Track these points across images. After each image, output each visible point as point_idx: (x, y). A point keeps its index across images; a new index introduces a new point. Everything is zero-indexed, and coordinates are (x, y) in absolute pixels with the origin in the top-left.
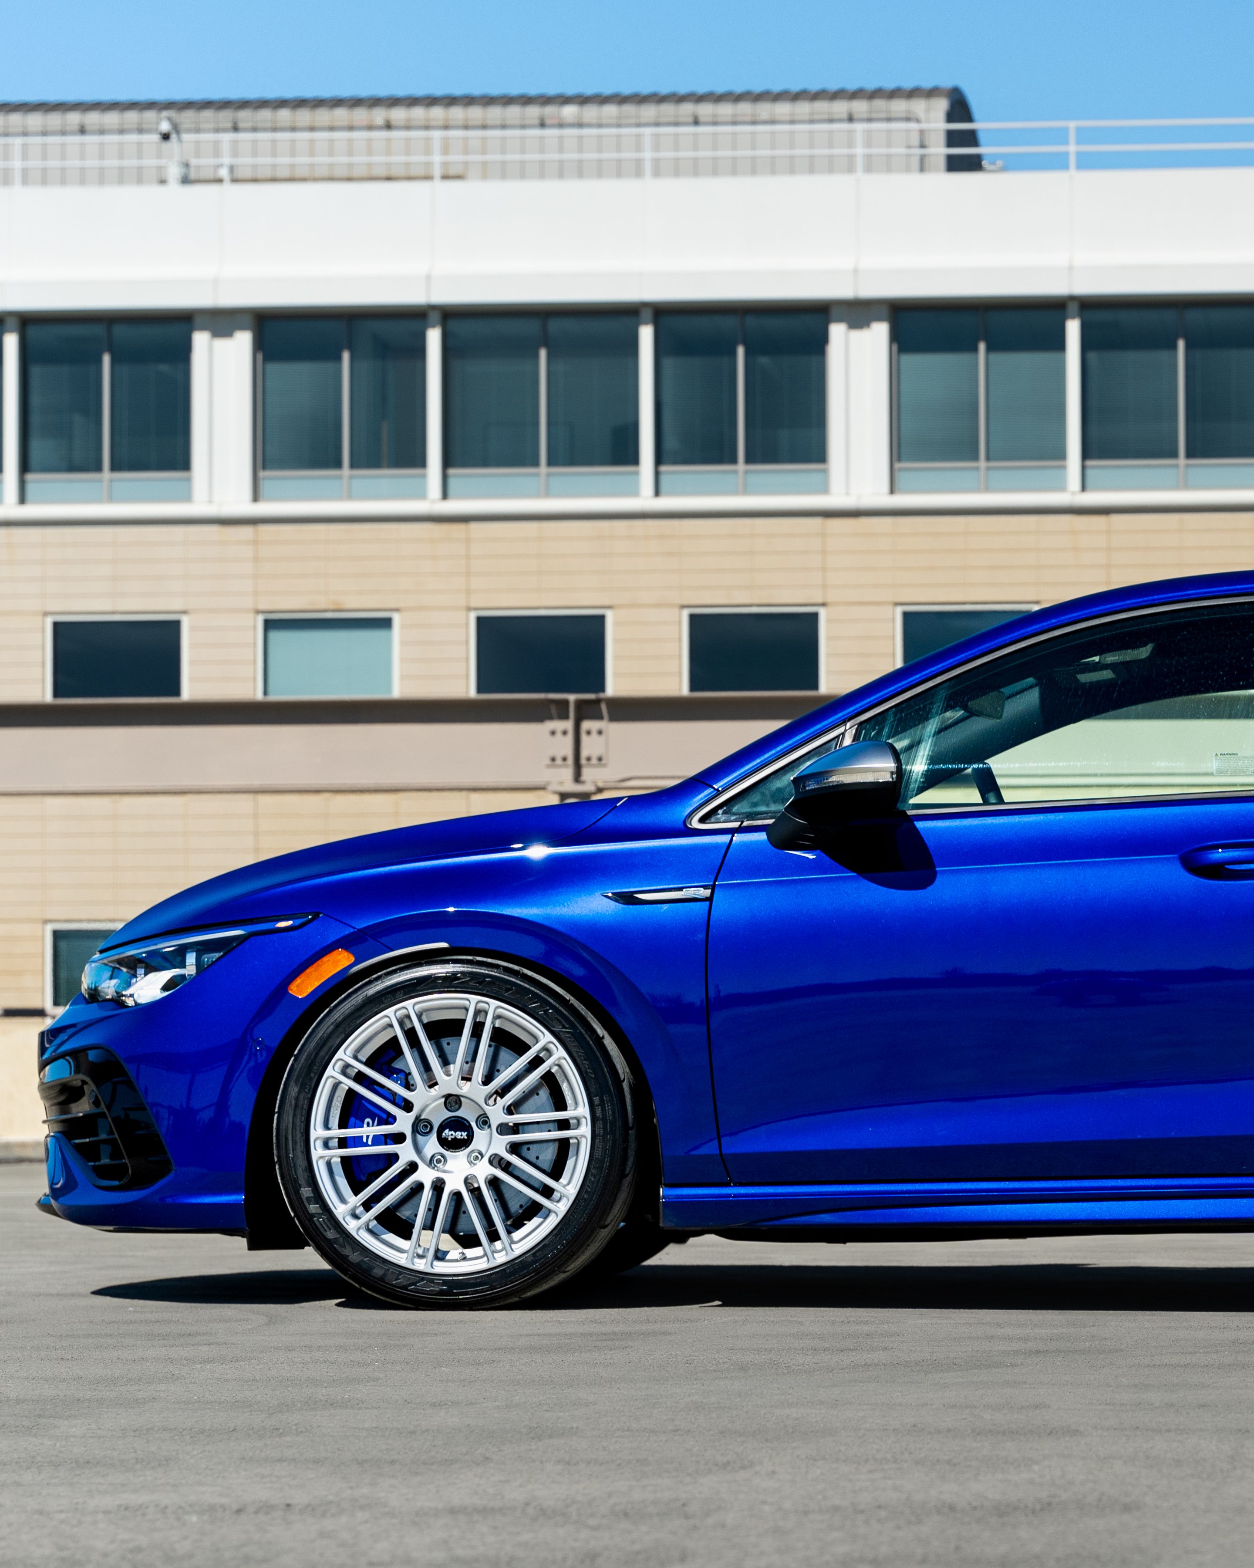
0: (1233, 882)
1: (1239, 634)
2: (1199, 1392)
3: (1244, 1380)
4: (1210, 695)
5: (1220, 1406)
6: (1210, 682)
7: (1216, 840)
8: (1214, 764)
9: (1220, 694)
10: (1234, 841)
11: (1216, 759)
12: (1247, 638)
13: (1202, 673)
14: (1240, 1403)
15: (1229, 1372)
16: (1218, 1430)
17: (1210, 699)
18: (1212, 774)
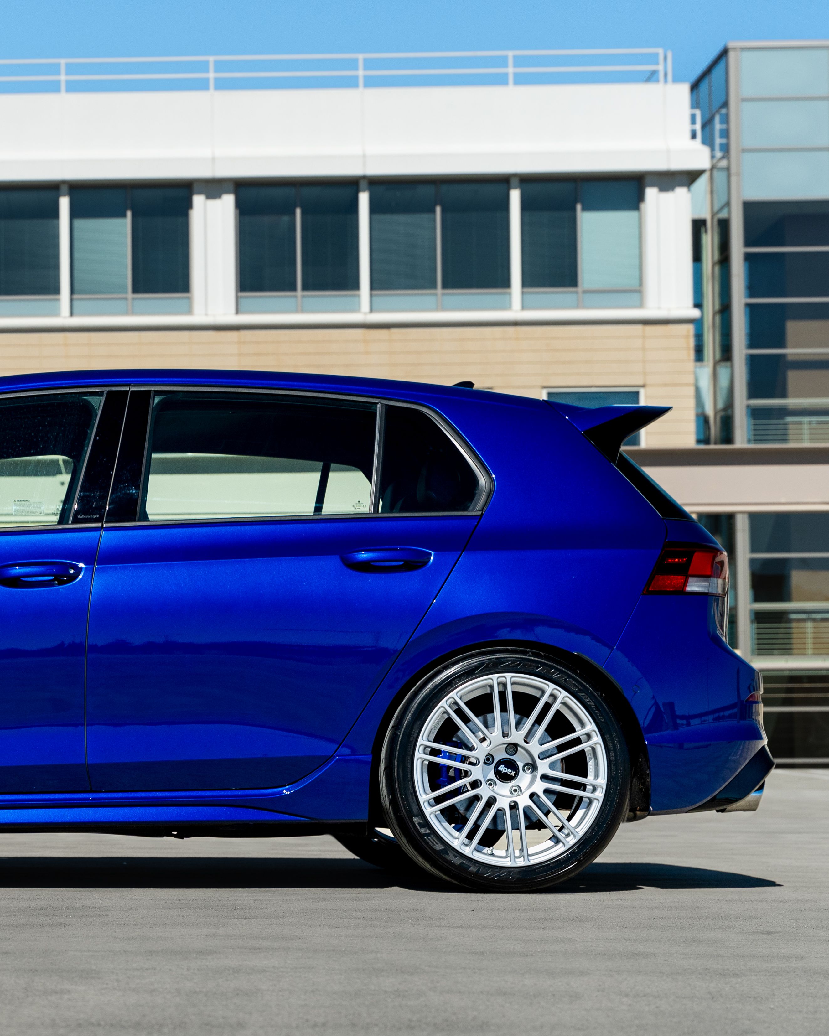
0: (26, 590)
1: (30, 417)
2: (3, 943)
3: (34, 935)
4: (10, 459)
5: (17, 953)
6: (10, 451)
7: (15, 561)
8: (13, 508)
9: (17, 459)
10: (27, 561)
11: (14, 504)
12: (36, 420)
13: (5, 444)
14: (31, 951)
15: (24, 929)
16: (16, 970)
17: (11, 462)
18: (12, 515)
